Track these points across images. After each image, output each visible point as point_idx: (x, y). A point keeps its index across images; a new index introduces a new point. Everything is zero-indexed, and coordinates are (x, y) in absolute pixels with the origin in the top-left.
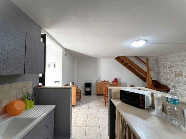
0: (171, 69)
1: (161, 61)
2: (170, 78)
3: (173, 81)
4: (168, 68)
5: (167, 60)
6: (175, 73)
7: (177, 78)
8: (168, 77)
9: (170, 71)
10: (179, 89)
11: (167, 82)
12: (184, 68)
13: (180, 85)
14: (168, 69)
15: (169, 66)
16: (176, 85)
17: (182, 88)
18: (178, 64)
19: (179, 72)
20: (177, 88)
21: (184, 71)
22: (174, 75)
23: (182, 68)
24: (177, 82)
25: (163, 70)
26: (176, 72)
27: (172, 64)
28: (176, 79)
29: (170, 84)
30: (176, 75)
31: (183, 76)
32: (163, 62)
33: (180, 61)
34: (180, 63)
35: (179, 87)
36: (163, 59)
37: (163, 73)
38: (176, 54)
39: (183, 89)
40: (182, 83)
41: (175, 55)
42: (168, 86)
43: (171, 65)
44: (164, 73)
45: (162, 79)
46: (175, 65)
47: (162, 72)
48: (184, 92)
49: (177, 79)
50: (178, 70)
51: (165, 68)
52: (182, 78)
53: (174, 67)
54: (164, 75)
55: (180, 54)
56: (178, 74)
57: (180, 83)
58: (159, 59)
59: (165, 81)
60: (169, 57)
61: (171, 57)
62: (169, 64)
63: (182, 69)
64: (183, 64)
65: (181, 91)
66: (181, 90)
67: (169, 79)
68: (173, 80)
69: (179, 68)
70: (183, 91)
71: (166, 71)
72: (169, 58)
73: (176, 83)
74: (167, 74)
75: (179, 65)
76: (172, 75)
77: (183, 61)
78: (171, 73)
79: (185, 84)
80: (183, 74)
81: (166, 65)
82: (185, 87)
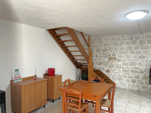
0: (105, 52)
1: (94, 43)
2: (104, 62)
3: (107, 65)
4: (101, 51)
5: (101, 42)
6: (108, 56)
7: (111, 62)
8: (102, 61)
9: (104, 54)
10: (112, 72)
11: (100, 66)
12: (117, 52)
13: (113, 68)
14: (101, 52)
15: (103, 49)
16: (110, 69)
17: (115, 72)
18: (111, 48)
19: (113, 56)
20: (111, 72)
21: (117, 55)
22: (107, 59)
23: (116, 51)
24: (111, 66)
25: (97, 54)
26: (110, 55)
27: (106, 47)
29: (104, 68)
30: (110, 59)
31: (116, 60)
32: (97, 44)
33: (114, 45)
34: (113, 47)
35: (112, 71)
36: (96, 40)
37: (95, 57)
38: (111, 37)
40: (115, 66)
42: (102, 71)
43: (106, 48)
44: (97, 56)
45: (95, 64)
46: (109, 48)
47: (95, 55)
48: (116, 76)
49: (110, 63)
50: (112, 53)
51: (98, 51)
52: (115, 62)
53: (108, 50)
54: (97, 59)
55: (114, 37)
56: (112, 57)
57: (113, 67)
58: (92, 39)
59: (97, 65)
60: (103, 39)
61: (105, 40)
62: (102, 47)
63: (115, 53)
64: (116, 47)
65: (114, 75)
66: (114, 73)
67: (102, 64)
68: (106, 64)
69: (112, 52)
70: (116, 74)
71: (100, 54)
72: (103, 41)
73: (109, 67)
74: (100, 58)
75: (113, 49)
76: (106, 59)
77: (116, 44)
78: (105, 57)
79: (118, 68)
80: (116, 58)
81: (99, 47)
82: (118, 71)
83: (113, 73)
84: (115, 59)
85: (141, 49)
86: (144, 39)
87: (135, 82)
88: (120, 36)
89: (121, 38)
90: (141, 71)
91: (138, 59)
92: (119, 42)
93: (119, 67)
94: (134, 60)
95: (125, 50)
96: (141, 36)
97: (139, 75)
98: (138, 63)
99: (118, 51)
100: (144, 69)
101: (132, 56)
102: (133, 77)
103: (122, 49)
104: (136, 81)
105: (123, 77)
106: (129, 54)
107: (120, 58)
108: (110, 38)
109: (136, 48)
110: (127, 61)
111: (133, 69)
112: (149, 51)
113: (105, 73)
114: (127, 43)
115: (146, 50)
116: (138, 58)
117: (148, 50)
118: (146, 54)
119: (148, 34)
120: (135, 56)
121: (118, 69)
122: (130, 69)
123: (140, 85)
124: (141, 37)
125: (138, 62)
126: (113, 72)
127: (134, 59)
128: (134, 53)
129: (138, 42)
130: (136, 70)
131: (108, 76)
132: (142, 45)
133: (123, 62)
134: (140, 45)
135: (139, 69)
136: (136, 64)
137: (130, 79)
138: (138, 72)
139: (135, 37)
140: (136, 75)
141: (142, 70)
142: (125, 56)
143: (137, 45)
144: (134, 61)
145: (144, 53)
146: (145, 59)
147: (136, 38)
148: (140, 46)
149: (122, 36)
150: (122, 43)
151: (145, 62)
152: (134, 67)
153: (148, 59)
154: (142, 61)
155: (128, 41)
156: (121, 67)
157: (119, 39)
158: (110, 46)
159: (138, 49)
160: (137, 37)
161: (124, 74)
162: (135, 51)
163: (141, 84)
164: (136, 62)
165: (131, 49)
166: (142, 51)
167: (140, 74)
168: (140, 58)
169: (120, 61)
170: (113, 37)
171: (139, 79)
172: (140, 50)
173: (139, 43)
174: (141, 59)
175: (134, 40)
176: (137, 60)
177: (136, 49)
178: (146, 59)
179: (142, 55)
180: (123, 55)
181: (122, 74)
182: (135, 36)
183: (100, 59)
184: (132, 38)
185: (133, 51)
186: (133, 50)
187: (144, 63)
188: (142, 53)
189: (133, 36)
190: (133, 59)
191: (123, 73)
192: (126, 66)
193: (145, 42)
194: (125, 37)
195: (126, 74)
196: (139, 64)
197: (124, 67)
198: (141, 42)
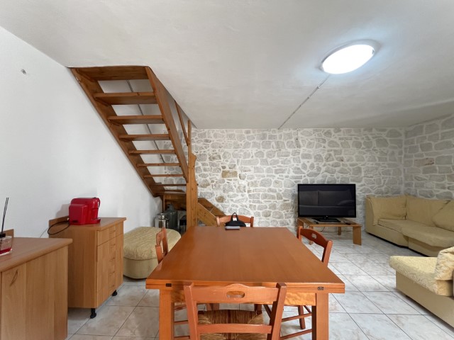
0: (215, 161)
2: (213, 181)
3: (219, 186)
4: (208, 159)
5: (207, 141)
6: (222, 170)
7: (226, 181)
8: (208, 178)
9: (213, 165)
10: (230, 201)
11: (205, 190)
12: (238, 161)
13: (231, 193)
14: (207, 161)
15: (211, 155)
16: (225, 195)
17: (234, 199)
18: (228, 152)
19: (230, 168)
20: (226, 200)
21: (237, 167)
22: (220, 174)
23: (235, 160)
24: (227, 188)
25: (197, 164)
26: (224, 167)
27: (217, 150)
28: (224, 182)
29: (212, 194)
30: (224, 174)
31: (237, 177)
32: (198, 145)
33: (232, 147)
34: (231, 151)
35: (229, 199)
36: (197, 137)
38: (226, 131)
39: (236, 202)
40: (235, 189)
41: (223, 132)
42: (209, 200)
43: (216, 153)
44: (197, 169)
46: (223, 153)
48: (237, 207)
49: (226, 183)
50: (228, 163)
52: (236, 180)
53: (222, 157)
54: (197, 174)
55: (232, 133)
56: (229, 171)
57: (232, 189)
59: (199, 188)
60: (212, 135)
61: (215, 136)
62: (209, 151)
63: (235, 162)
64: (236, 152)
65: (233, 206)
66: (233, 203)
67: (209, 185)
68: (217, 185)
69: (229, 160)
70: (236, 204)
71: (203, 164)
72: (211, 138)
73: (224, 191)
74: (205, 173)
75: (230, 154)
76: (217, 175)
77: (237, 147)
78: (215, 170)
79: (241, 191)
80: (236, 172)
81: (203, 150)
82: (240, 197)
83: (231, 203)
84: (235, 174)
85: (278, 156)
86: (282, 140)
87: (270, 215)
88: (244, 130)
89: (246, 135)
90: (278, 194)
91: (274, 174)
92: (242, 143)
93: (242, 189)
94: (267, 176)
95: (252, 157)
96: (277, 134)
97: (275, 203)
98: (273, 180)
99: (240, 159)
100: (283, 191)
101: (265, 169)
102: (266, 208)
103: (246, 155)
104: (272, 214)
105: (249, 209)
106: (258, 165)
107: (244, 173)
108: (225, 134)
109: (271, 155)
110: (256, 178)
111: (267, 193)
112: (289, 161)
113: (215, 203)
114: (255, 145)
115: (285, 158)
116: (274, 172)
117: (288, 158)
118: (285, 165)
119: (288, 132)
120: (269, 168)
121: (240, 194)
122: (261, 193)
123: (278, 220)
124: (278, 136)
126: (232, 200)
127: (267, 174)
128: (267, 164)
129: (273, 143)
130: (271, 193)
131: (222, 209)
132: (280, 149)
133: (250, 181)
134: (275, 150)
135: (276, 191)
136: (271, 183)
137: (261, 212)
138: (273, 197)
139: (269, 135)
140: (270, 203)
141: (281, 193)
142: (252, 169)
143: (272, 149)
144: (268, 178)
145: (282, 163)
146: (284, 175)
147: (271, 137)
148: (277, 151)
149: (248, 132)
150: (247, 145)
152: (267, 188)
153: (288, 173)
154: (281, 177)
155: (258, 141)
156: (246, 190)
157: (241, 138)
158: (226, 150)
159: (274, 156)
160: (272, 135)
161: (251, 203)
162: (269, 160)
163: (279, 218)
164: (270, 180)
165: (263, 157)
166: (280, 160)
167: (278, 201)
168: (276, 172)
169: (243, 179)
170: (230, 133)
171: (275, 209)
172: (276, 158)
173: (275, 146)
174: (279, 174)
175: (267, 140)
176: (271, 175)
177: (270, 157)
178: (286, 174)
179: (280, 168)
180: (249, 167)
181: (247, 204)
182: (268, 133)
183: (204, 176)
184: (264, 137)
185: (265, 160)
186: (265, 157)
187: (283, 181)
188: (280, 164)
189: (265, 133)
190: (265, 174)
191: (250, 201)
192: (254, 188)
193: (284, 144)
194: (252, 134)
195: (254, 202)
196: (276, 182)
197: (252, 189)
198: (277, 144)
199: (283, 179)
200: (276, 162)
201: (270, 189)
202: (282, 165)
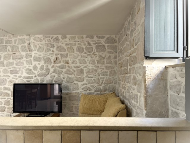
85: (13, 59)
86: (16, 45)
87: (4, 111)
91: (9, 74)
94: (4, 76)
96: (13, 39)
97: (9, 99)
98: (8, 80)
101: (1, 70)
102: (2, 104)
104: (6, 110)
109: (7, 57)
111: (2, 91)
112: (23, 63)
115: (19, 60)
116: (9, 72)
117: (22, 60)
118: (19, 67)
119: (22, 37)
120: (5, 69)
124: (13, 41)
125: (8, 78)
127: (3, 74)
128: (4, 66)
129: (9, 48)
130: (7, 91)
132: (14, 53)
136: (6, 83)
139: (6, 40)
140: (5, 100)
143: (8, 52)
144: (4, 78)
145: (16, 65)
146: (18, 75)
148: (12, 54)
151: (18, 79)
152: (2, 87)
153: (21, 74)
154: (15, 77)
159: (9, 58)
160: (8, 41)
162: (5, 62)
164: (6, 79)
166: (15, 62)
168: (11, 72)
171: (9, 105)
172: (11, 60)
173: (10, 50)
174: (13, 75)
175: (4, 44)
176: (7, 75)
177: (6, 59)
178: (19, 75)
179: (14, 69)
182: (5, 38)
184: (1, 42)
185: (2, 62)
186: (2, 59)
188: (15, 66)
189: (2, 38)
193: (19, 48)
198: (12, 47)
199: (17, 79)
200: (12, 64)
201: (5, 87)
202: (17, 67)
